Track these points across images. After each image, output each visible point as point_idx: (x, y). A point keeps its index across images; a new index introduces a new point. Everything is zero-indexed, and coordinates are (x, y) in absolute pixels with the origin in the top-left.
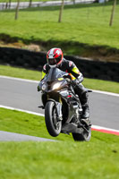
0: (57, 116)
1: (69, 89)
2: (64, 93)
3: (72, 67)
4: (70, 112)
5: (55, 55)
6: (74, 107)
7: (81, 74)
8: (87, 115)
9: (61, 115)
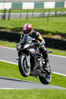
0: (27, 64)
1: (35, 49)
2: (32, 50)
3: (38, 36)
4: (36, 63)
5: (27, 28)
6: (39, 59)
7: (43, 40)
8: (48, 65)
9: (29, 64)
